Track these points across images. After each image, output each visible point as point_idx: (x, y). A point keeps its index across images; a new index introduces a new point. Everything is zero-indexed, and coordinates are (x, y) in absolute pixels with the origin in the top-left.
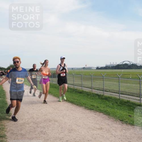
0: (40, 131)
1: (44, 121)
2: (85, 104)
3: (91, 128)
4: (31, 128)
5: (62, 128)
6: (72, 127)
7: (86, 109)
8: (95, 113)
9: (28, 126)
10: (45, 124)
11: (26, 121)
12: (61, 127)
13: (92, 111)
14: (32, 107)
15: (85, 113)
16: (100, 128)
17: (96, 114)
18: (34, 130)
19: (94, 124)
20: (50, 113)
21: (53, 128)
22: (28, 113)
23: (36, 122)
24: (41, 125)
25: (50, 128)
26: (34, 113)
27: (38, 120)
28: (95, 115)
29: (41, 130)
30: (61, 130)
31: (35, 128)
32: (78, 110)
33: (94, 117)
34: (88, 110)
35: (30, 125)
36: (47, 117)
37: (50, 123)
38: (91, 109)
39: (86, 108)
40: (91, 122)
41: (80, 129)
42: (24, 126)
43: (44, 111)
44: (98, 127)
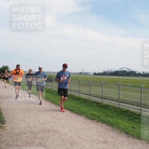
0: (38, 143)
1: (43, 131)
2: (86, 113)
3: (95, 141)
4: (28, 139)
5: (63, 140)
6: (74, 139)
7: (87, 119)
8: (97, 124)
9: (24, 136)
10: (43, 135)
11: (23, 130)
12: (61, 138)
13: (94, 121)
14: (28, 114)
15: (87, 123)
16: (105, 141)
17: (99, 125)
18: (32, 141)
19: (98, 136)
20: (48, 122)
21: (53, 139)
22: (24, 120)
23: (33, 132)
24: (39, 136)
25: (50, 140)
26: (31, 121)
27: (35, 130)
28: (97, 126)
29: (40, 141)
30: (62, 143)
31: (32, 139)
32: (79, 119)
33: (97, 128)
34: (89, 120)
35: (27, 135)
36: (46, 127)
37: (49, 134)
38: (92, 119)
39: (87, 117)
40: (94, 133)
41: (83, 142)
42: (21, 136)
43: (41, 119)
44: (102, 140)
